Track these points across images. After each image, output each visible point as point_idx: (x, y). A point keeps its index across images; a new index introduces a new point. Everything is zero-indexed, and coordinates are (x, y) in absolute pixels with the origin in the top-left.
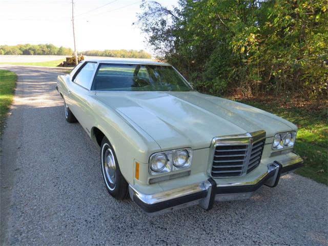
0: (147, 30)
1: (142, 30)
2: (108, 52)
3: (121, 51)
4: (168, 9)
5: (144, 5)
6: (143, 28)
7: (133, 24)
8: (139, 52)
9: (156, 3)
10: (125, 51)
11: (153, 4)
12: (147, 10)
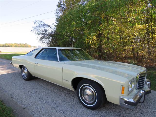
0: (38, 34)
1: (36, 34)
2: (7, 44)
3: (14, 44)
4: (49, 25)
5: (36, 22)
6: (36, 33)
7: (31, 31)
8: (25, 44)
9: (42, 22)
10: (17, 44)
11: (40, 22)
12: (38, 25)
